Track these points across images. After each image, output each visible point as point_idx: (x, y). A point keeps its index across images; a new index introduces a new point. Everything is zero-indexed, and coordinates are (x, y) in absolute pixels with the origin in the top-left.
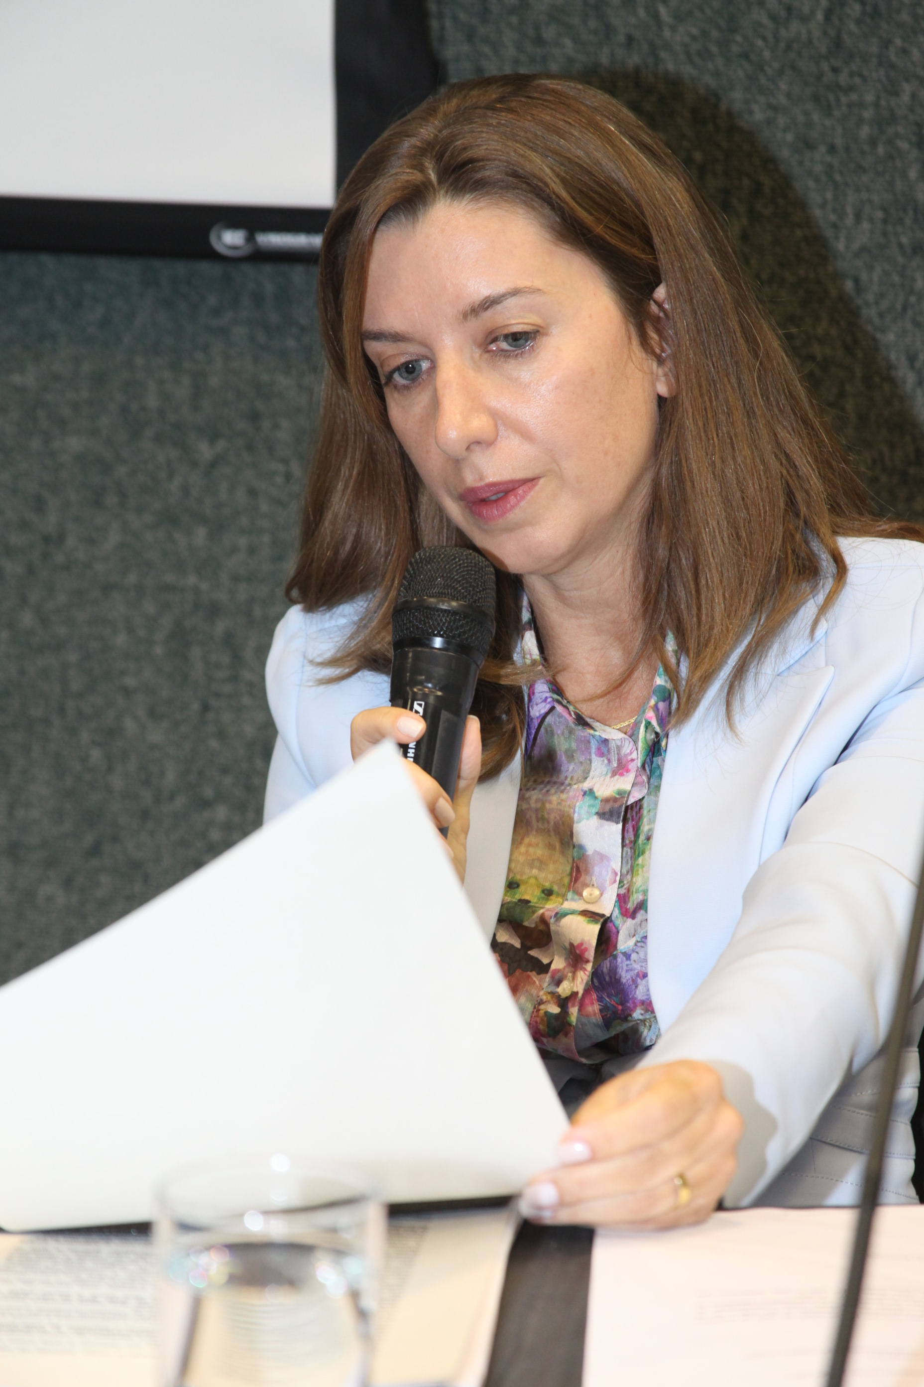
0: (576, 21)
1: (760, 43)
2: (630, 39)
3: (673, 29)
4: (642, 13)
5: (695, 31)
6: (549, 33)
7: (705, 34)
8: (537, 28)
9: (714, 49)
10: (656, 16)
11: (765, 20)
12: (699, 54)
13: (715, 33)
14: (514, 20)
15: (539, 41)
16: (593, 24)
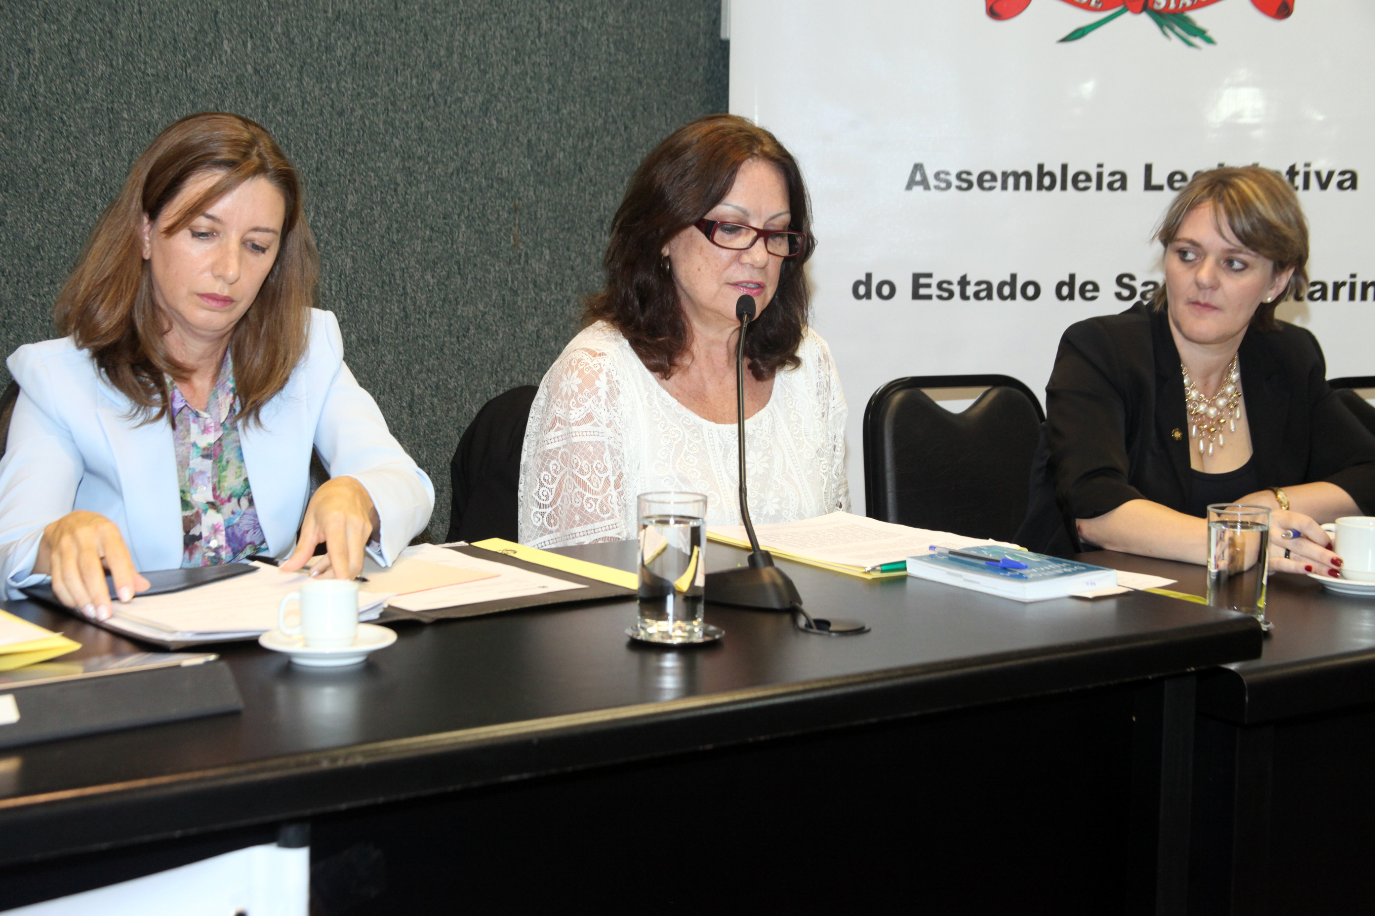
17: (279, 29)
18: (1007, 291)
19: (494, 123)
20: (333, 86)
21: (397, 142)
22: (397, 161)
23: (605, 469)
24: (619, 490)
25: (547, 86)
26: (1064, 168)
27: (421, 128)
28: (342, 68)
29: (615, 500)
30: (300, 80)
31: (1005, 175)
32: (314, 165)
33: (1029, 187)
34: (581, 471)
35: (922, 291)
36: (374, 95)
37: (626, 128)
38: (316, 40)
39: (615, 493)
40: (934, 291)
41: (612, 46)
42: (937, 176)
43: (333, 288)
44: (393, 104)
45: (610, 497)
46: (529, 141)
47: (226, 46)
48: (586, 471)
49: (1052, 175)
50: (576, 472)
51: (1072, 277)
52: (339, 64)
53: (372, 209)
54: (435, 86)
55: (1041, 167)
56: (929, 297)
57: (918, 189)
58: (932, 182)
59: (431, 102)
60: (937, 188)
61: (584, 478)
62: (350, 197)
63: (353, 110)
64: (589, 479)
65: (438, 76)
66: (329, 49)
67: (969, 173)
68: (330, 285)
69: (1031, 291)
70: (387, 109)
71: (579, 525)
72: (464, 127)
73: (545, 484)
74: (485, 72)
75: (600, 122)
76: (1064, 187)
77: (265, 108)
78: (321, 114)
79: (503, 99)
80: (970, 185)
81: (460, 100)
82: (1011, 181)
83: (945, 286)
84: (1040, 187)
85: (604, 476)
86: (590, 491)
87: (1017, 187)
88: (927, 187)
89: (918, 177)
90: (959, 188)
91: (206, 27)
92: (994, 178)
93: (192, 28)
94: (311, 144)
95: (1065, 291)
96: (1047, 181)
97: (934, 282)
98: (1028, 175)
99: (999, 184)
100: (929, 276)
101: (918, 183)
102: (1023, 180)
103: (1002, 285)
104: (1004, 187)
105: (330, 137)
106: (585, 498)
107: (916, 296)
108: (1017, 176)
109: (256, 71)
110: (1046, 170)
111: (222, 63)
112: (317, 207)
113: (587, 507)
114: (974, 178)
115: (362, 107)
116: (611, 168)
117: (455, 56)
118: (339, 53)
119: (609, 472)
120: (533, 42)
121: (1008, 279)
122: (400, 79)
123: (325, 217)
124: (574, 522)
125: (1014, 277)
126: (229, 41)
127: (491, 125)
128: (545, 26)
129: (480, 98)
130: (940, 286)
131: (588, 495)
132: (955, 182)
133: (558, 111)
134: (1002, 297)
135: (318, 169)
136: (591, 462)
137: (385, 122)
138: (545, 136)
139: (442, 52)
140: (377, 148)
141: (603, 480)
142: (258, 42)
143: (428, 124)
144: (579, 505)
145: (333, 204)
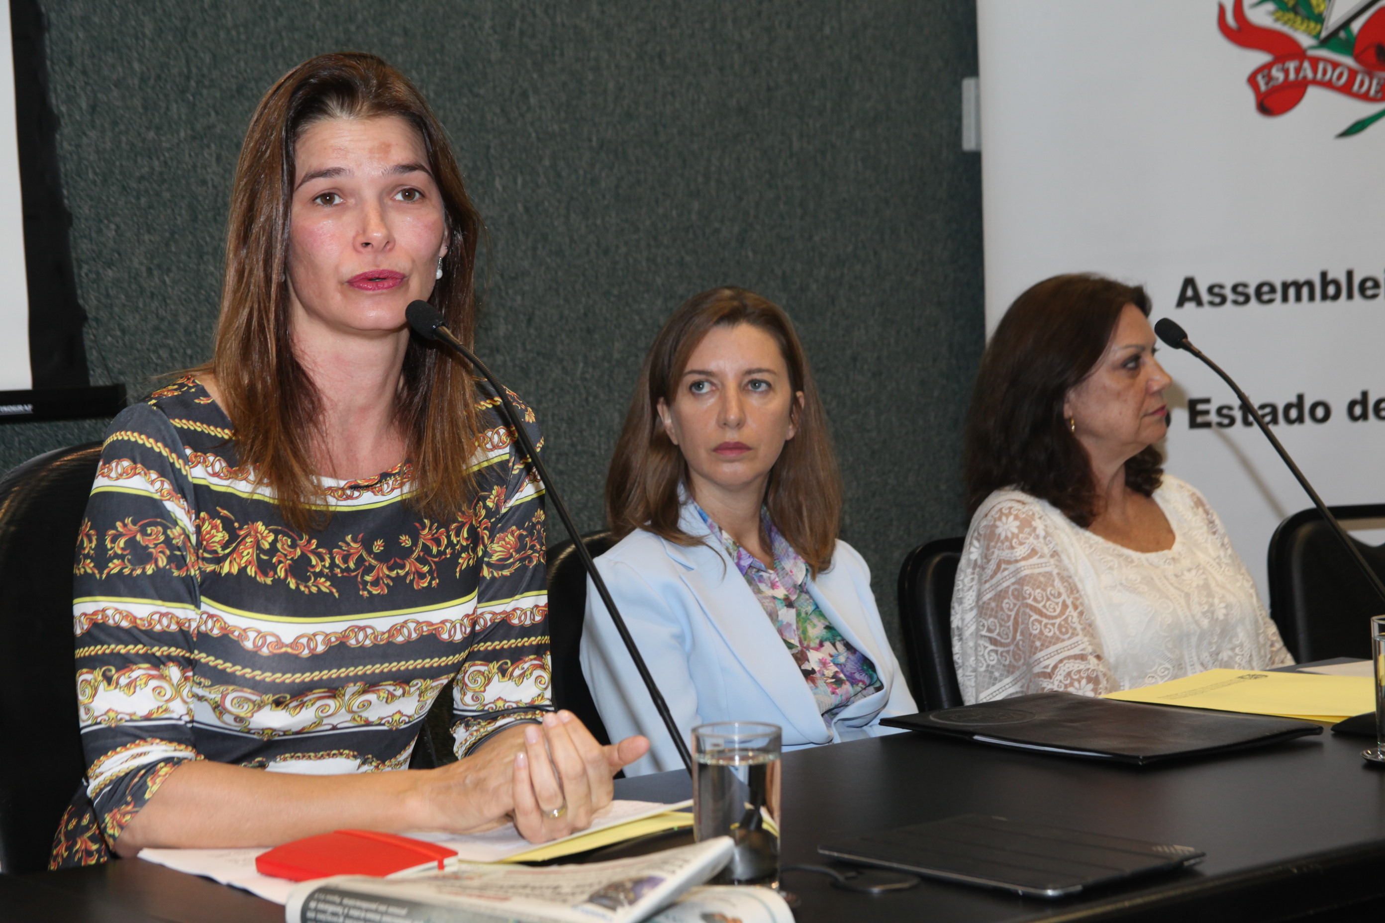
0: (125, 285)
1: (213, 294)
2: (152, 294)
3: (173, 288)
4: (157, 280)
5: (183, 289)
6: (112, 292)
7: (187, 290)
8: (107, 290)
9: (193, 298)
10: (164, 282)
11: (214, 282)
12: (185, 300)
13: (192, 290)
14: (95, 286)
15: (108, 296)
16: (134, 286)
17: (547, 162)
18: (1294, 413)
19: (750, 254)
20: (599, 222)
21: (659, 281)
22: (659, 302)
23: (1060, 595)
24: (1079, 610)
25: (799, 211)
26: (1350, 275)
27: (681, 263)
28: (606, 202)
29: (1075, 619)
30: (567, 217)
31: (1285, 286)
32: (582, 311)
33: (1312, 298)
34: (1035, 600)
35: (1200, 419)
36: (637, 230)
37: (875, 253)
38: (581, 172)
39: (1075, 614)
40: (1213, 418)
41: (860, 164)
42: (1210, 290)
43: (603, 446)
44: (655, 238)
45: (1070, 618)
46: (784, 273)
47: (498, 184)
48: (1039, 599)
49: (1336, 283)
50: (1030, 601)
51: (1365, 394)
52: (604, 197)
53: (637, 356)
54: (694, 217)
55: (1324, 275)
56: (1208, 425)
57: (1190, 306)
58: (1205, 297)
59: (691, 235)
60: (1212, 303)
61: (1040, 606)
62: (617, 344)
63: (617, 247)
64: (1044, 606)
65: (696, 205)
66: (594, 181)
67: (1245, 286)
68: (599, 443)
69: (1320, 412)
70: (649, 245)
71: (1041, 650)
72: (722, 261)
73: (1052, 598)
74: (740, 199)
75: (850, 249)
76: (1350, 296)
77: (535, 249)
78: (588, 253)
79: (758, 227)
80: (1247, 299)
81: (717, 231)
82: (1292, 292)
83: (1225, 411)
84: (1325, 297)
85: (1060, 600)
86: (1047, 617)
87: (1298, 298)
88: (1199, 303)
89: (1190, 293)
90: (1235, 302)
91: (479, 164)
92: (1273, 290)
93: (466, 166)
94: (578, 287)
95: (1358, 410)
96: (1331, 290)
97: (1213, 407)
98: (1310, 284)
99: (1278, 296)
100: (1207, 401)
101: (1190, 299)
102: (1305, 291)
103: (1288, 407)
104: (1285, 299)
105: (597, 278)
106: (1043, 624)
107: (1193, 424)
108: (1298, 286)
109: (527, 210)
110: (1330, 277)
111: (494, 202)
112: (586, 357)
113: (1046, 632)
114: (1251, 291)
115: (626, 243)
116: (862, 299)
117: (713, 183)
118: (603, 185)
119: (1064, 596)
120: (785, 163)
121: (1294, 400)
122: (661, 211)
123: (594, 368)
124: (1036, 648)
125: (1300, 398)
126: (501, 177)
127: (747, 257)
128: (796, 145)
129: (736, 229)
130: (1219, 411)
131: (1045, 621)
132: (1230, 296)
133: (810, 238)
134: (1289, 421)
135: (585, 315)
136: (1044, 590)
137: (648, 259)
138: (799, 267)
139: (700, 179)
140: (641, 289)
141: (1060, 605)
142: (528, 178)
143: (688, 259)
144: (1037, 632)
145: (600, 353)
